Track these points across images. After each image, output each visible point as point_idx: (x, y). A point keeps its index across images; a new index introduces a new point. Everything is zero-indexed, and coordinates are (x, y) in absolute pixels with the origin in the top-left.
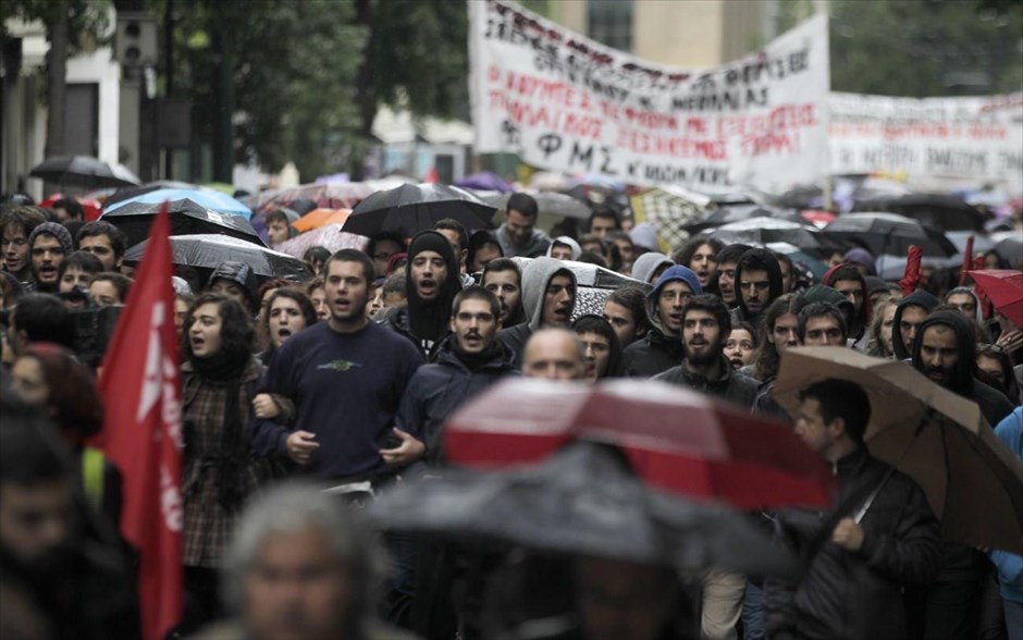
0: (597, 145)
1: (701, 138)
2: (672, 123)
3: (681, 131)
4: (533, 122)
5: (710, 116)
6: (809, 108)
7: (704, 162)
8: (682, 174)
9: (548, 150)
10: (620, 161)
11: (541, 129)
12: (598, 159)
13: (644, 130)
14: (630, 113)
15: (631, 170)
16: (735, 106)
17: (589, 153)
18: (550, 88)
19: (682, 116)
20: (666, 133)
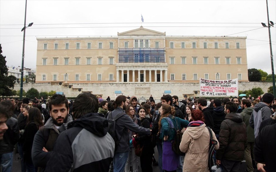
0: (212, 92)
1: (224, 90)
2: (221, 88)
3: (222, 89)
4: (206, 91)
5: (225, 87)
6: (236, 88)
7: (224, 93)
8: (222, 94)
9: (207, 94)
10: (215, 94)
11: (207, 92)
12: (213, 94)
13: (218, 89)
14: (216, 87)
15: (216, 94)
16: (227, 86)
17: (212, 93)
18: (207, 87)
19: (222, 87)
20: (220, 89)
